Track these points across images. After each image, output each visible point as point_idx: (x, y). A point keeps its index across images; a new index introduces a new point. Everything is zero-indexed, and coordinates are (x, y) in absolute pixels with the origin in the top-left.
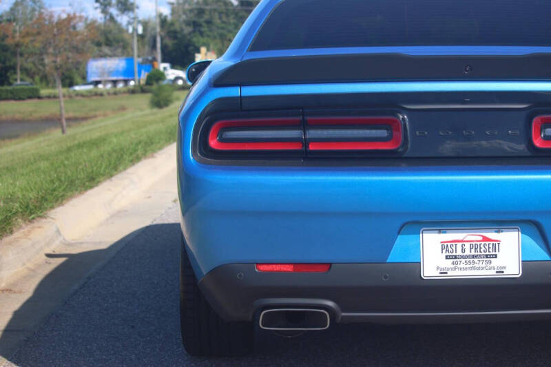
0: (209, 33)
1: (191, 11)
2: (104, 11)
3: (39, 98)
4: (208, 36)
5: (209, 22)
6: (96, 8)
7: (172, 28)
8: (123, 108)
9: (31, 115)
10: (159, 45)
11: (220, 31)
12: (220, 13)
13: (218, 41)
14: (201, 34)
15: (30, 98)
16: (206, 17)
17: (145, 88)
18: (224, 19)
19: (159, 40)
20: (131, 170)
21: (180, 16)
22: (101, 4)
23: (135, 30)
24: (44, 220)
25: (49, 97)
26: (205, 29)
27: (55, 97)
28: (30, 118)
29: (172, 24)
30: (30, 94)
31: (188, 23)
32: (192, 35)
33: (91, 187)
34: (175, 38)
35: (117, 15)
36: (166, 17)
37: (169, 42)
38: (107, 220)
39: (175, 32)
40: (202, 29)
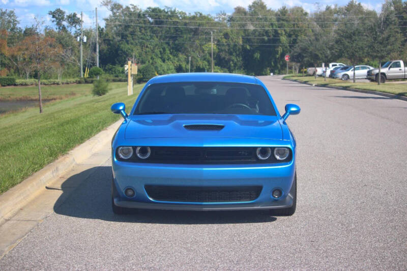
0: (132, 41)
1: (120, 26)
2: (59, 24)
3: (15, 85)
4: (132, 44)
5: (133, 34)
6: (53, 21)
7: (107, 38)
8: (73, 94)
9: (9, 97)
10: (98, 50)
11: (141, 40)
12: (140, 28)
13: (139, 47)
14: (127, 42)
15: (9, 85)
16: (131, 30)
17: (88, 80)
18: (143, 31)
19: (98, 46)
20: (97, 136)
21: (112, 28)
22: (57, 19)
23: (81, 40)
24: (67, 155)
25: (22, 85)
26: (130, 38)
27: (26, 85)
28: (9, 99)
29: (107, 35)
30: (9, 83)
31: (118, 34)
32: (120, 42)
33: (82, 143)
34: (109, 44)
35: (68, 27)
36: (103, 29)
37: (105, 47)
38: (90, 157)
39: (109, 40)
40: (128, 39)
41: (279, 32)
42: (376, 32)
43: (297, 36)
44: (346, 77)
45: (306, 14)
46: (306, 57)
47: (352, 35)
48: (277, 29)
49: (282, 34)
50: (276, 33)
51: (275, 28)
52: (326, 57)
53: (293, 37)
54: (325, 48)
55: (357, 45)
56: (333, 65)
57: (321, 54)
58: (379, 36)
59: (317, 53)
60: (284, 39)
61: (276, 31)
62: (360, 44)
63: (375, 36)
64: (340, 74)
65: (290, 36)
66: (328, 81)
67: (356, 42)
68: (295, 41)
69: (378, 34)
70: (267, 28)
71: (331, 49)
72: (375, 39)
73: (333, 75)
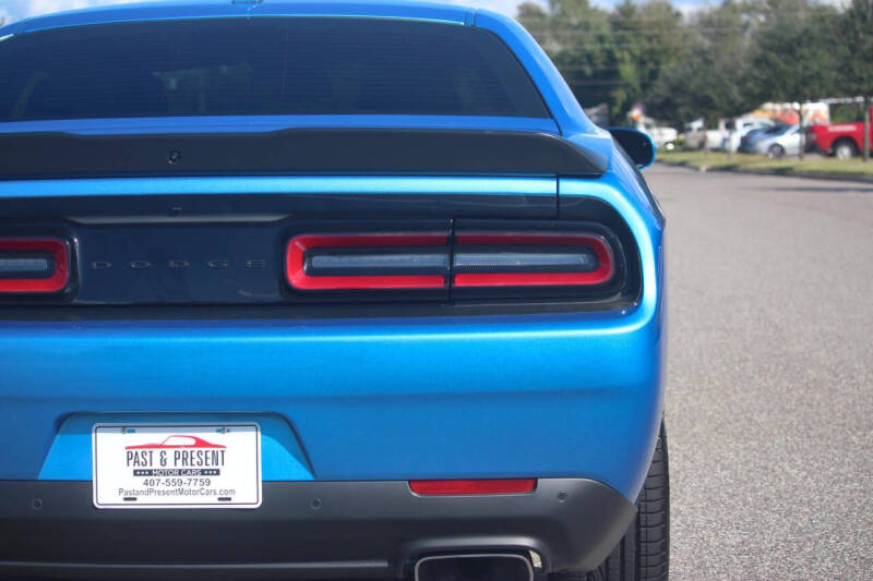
41: (618, 55)
42: (856, 33)
43: (658, 63)
44: (776, 149)
45: (678, 15)
46: (682, 105)
47: (795, 45)
48: (614, 47)
49: (623, 61)
50: (611, 59)
51: (607, 46)
52: (731, 103)
53: (651, 65)
54: (727, 82)
55: (806, 68)
56: (745, 125)
57: (719, 96)
58: (863, 42)
59: (710, 92)
60: (628, 70)
61: (610, 54)
62: (815, 66)
63: (852, 41)
64: (764, 144)
65: (641, 63)
66: (735, 159)
67: (802, 62)
68: (654, 75)
69: (861, 36)
70: (589, 47)
71: (741, 82)
72: (853, 49)
73: (746, 146)
